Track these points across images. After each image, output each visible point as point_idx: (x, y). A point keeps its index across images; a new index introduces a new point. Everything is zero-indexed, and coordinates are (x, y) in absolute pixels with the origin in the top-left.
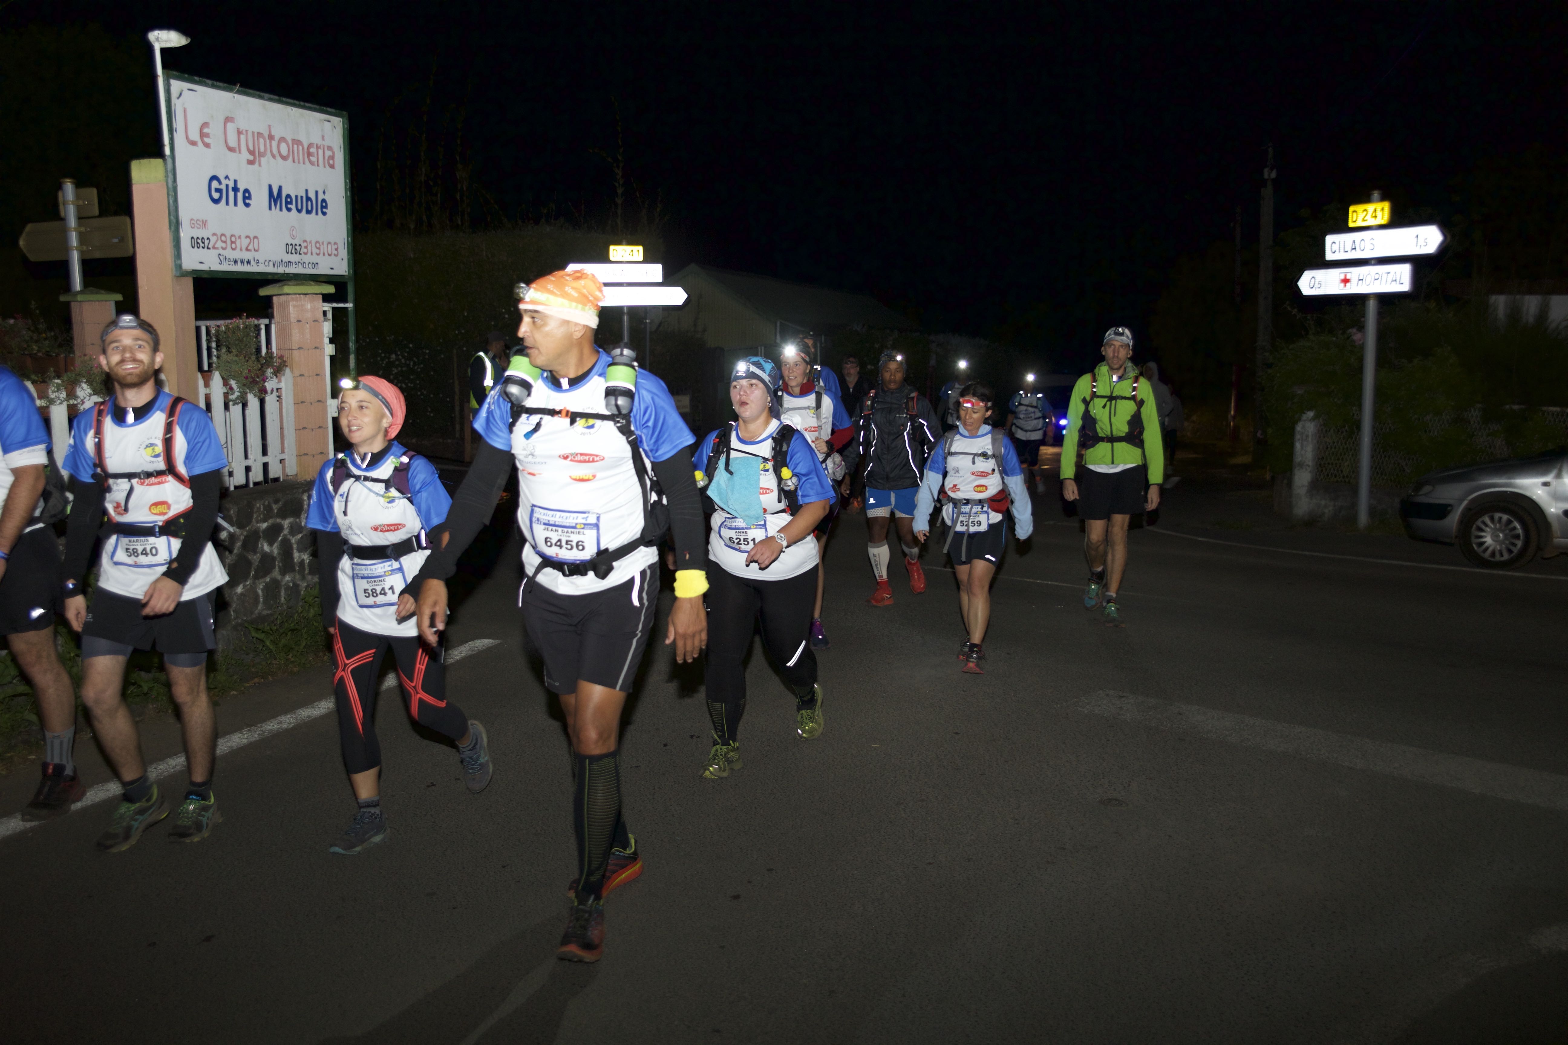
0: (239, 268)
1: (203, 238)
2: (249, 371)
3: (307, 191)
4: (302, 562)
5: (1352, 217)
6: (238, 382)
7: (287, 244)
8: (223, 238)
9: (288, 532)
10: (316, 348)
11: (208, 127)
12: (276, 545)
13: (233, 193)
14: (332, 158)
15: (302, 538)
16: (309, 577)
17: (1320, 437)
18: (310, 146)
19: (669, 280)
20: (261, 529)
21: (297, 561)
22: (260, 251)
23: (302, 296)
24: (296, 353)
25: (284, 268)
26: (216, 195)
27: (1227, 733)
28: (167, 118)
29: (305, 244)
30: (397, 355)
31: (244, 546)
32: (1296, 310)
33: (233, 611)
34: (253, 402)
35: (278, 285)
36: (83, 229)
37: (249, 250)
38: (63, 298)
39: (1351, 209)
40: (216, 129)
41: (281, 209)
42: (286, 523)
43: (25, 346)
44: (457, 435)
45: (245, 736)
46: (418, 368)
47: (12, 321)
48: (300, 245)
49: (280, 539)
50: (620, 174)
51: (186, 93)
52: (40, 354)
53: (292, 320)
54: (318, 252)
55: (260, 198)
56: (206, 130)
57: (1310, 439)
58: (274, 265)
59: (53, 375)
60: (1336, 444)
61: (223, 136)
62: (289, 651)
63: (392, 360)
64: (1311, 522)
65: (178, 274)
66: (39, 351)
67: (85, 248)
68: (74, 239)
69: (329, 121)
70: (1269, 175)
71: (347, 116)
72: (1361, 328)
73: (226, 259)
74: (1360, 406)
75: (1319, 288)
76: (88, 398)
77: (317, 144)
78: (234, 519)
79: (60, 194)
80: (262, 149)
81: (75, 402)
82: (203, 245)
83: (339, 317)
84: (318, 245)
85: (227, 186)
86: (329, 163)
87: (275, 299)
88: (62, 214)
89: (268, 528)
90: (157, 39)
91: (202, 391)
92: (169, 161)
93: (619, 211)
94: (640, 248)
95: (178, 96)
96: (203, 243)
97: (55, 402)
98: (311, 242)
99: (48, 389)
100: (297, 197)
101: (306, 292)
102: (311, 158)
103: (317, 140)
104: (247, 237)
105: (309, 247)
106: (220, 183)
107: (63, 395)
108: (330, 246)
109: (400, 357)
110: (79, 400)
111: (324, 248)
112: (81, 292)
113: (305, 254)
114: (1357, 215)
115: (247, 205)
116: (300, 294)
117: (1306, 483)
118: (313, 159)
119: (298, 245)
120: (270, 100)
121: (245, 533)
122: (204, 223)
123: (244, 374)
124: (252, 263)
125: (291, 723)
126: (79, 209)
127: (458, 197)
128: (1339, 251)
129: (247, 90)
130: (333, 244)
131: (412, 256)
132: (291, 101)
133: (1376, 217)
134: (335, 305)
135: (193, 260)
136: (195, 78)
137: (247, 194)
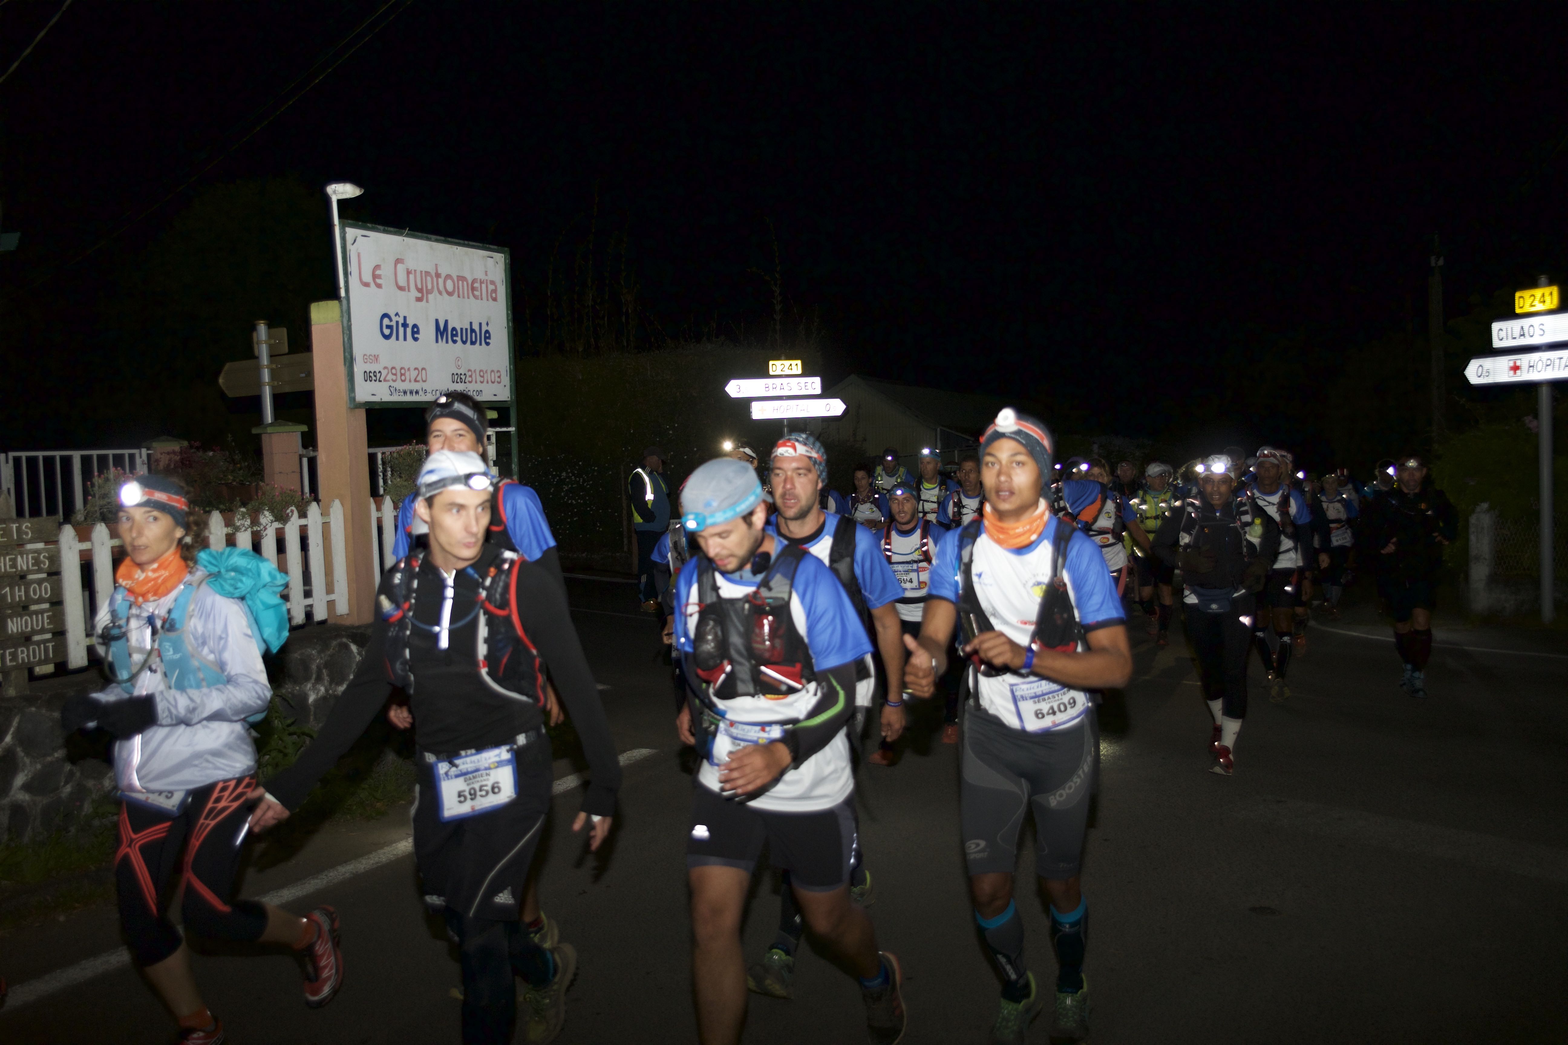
0: (409, 398)
1: (375, 372)
3: (471, 323)
5: (1519, 303)
7: (453, 374)
8: (394, 371)
11: (380, 269)
13: (403, 329)
14: (495, 291)
17: (1496, 529)
18: (474, 281)
19: (827, 392)
22: (428, 381)
26: (387, 332)
27: (1390, 840)
28: (343, 263)
29: (470, 373)
30: (568, 473)
32: (1464, 399)
36: (274, 366)
37: (418, 381)
38: (254, 431)
39: (1518, 295)
40: (386, 271)
41: (447, 342)
43: (222, 476)
44: (625, 549)
46: (587, 485)
47: (211, 454)
48: (465, 374)
50: (778, 292)
51: (360, 240)
52: (235, 483)
54: (482, 380)
55: (428, 332)
56: (378, 272)
57: (1485, 532)
59: (239, 504)
60: (1514, 536)
61: (394, 277)
63: (562, 477)
64: (1492, 616)
65: (352, 406)
66: (233, 480)
67: (276, 383)
68: (266, 376)
69: (492, 258)
70: (1436, 264)
71: (509, 252)
72: (1536, 415)
73: (396, 390)
75: (1487, 376)
76: (270, 524)
77: (480, 280)
79: (255, 335)
80: (430, 287)
81: (259, 529)
82: (375, 378)
83: (502, 440)
84: (482, 374)
85: (397, 322)
86: (491, 297)
88: (256, 353)
90: (334, 192)
91: (374, 515)
92: (344, 302)
93: (778, 327)
94: (799, 362)
95: (353, 242)
96: (375, 376)
97: (240, 529)
98: (475, 371)
99: (234, 517)
100: (462, 329)
102: (475, 292)
103: (480, 275)
104: (416, 369)
105: (474, 376)
106: (391, 320)
107: (248, 522)
108: (493, 374)
109: (571, 475)
110: (262, 527)
111: (487, 376)
112: (271, 425)
113: (470, 382)
114: (1524, 300)
115: (416, 339)
117: (1484, 577)
118: (477, 293)
119: (463, 374)
120: (437, 241)
122: (376, 358)
124: (421, 393)
126: (271, 347)
127: (624, 319)
128: (1507, 338)
129: (416, 233)
130: (496, 372)
131: (580, 378)
132: (457, 241)
133: (1544, 302)
134: (498, 429)
135: (366, 392)
136: (368, 225)
137: (416, 330)
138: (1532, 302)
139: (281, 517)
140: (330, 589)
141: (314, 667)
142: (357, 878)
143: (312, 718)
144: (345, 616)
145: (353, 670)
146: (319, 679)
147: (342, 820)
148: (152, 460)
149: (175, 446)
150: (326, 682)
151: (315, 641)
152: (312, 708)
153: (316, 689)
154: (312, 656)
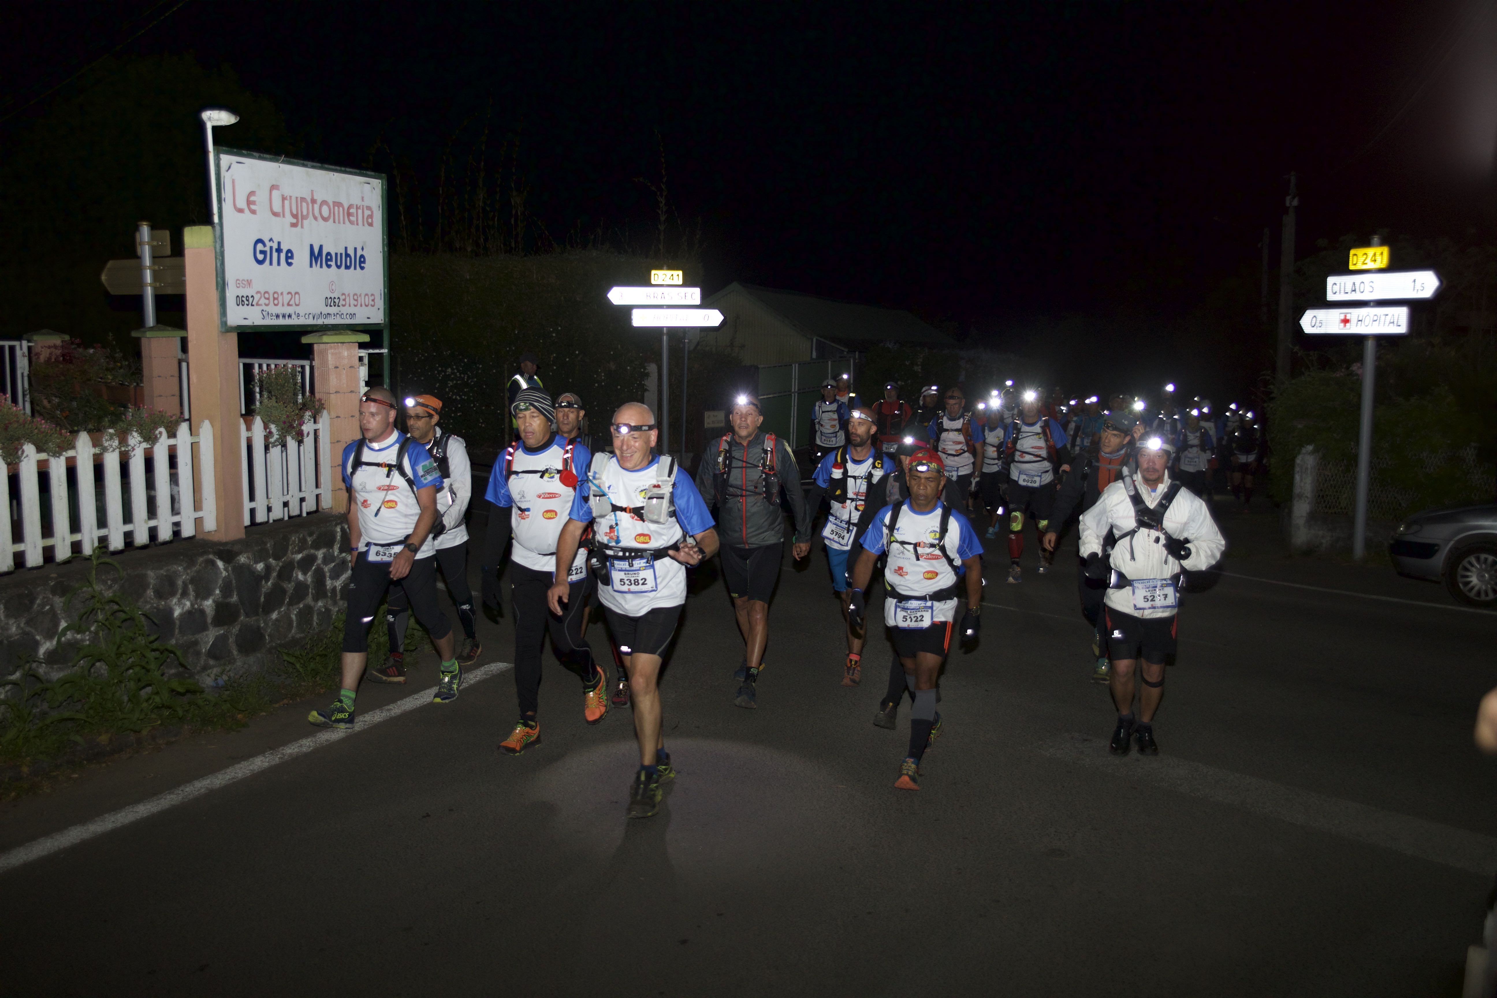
0: (281, 322)
1: (247, 296)
2: (288, 416)
3: (346, 248)
4: (334, 589)
5: (1353, 260)
6: (277, 426)
7: (327, 298)
8: (267, 296)
9: (322, 562)
10: (351, 392)
11: (255, 195)
12: (310, 573)
13: (276, 254)
14: (371, 216)
15: (334, 566)
16: (341, 603)
17: (1319, 469)
18: (350, 207)
19: (706, 303)
20: (296, 560)
21: (330, 587)
22: (301, 306)
23: (339, 344)
24: (332, 396)
25: (323, 320)
26: (260, 257)
27: (1179, 782)
28: (217, 189)
29: (344, 297)
31: (280, 576)
33: (268, 636)
34: (292, 443)
35: (318, 334)
36: (156, 268)
37: (291, 305)
38: (134, 334)
39: (1352, 252)
40: (261, 198)
41: (321, 266)
42: (320, 554)
43: (102, 374)
45: (267, 760)
48: (339, 298)
49: (314, 568)
50: (664, 202)
51: (235, 166)
52: (114, 383)
53: (330, 367)
54: (356, 304)
55: (302, 257)
56: (252, 198)
57: (1309, 472)
58: (314, 318)
59: (107, 424)
60: (1334, 477)
61: (268, 203)
62: (317, 674)
64: (1309, 552)
65: (223, 330)
66: (113, 380)
67: (158, 284)
68: (148, 276)
69: (369, 184)
70: (1290, 204)
71: (386, 178)
72: (1361, 363)
73: (268, 314)
74: (1357, 442)
75: (1320, 327)
76: (138, 445)
77: (357, 205)
78: (271, 552)
79: (138, 235)
80: (305, 213)
81: (127, 449)
82: (247, 303)
83: (374, 363)
84: (356, 297)
85: (271, 248)
86: (368, 222)
87: (315, 346)
88: (139, 253)
89: (302, 559)
90: (209, 119)
91: (244, 434)
92: (218, 228)
93: (662, 237)
94: (680, 273)
95: (227, 169)
96: (248, 300)
97: (108, 450)
98: (349, 295)
99: (102, 438)
100: (336, 254)
101: (342, 341)
102: (351, 218)
103: (356, 201)
104: (289, 293)
105: (347, 300)
106: (265, 245)
107: (116, 443)
108: (367, 297)
110: (130, 448)
111: (361, 300)
112: (152, 328)
113: (344, 306)
114: (1357, 258)
115: (290, 264)
116: (337, 343)
117: (1305, 514)
118: (353, 219)
119: (337, 298)
120: (313, 167)
121: (281, 564)
122: (249, 283)
123: (283, 419)
124: (293, 316)
125: (310, 747)
126: (153, 249)
127: (513, 222)
128: (1340, 293)
129: (292, 160)
130: (370, 295)
131: (468, 277)
132: (333, 167)
133: (1375, 260)
134: (371, 351)
135: (238, 316)
136: (244, 152)
137: (290, 254)
138: (1365, 260)
139: (150, 438)
140: (197, 505)
141: (180, 583)
142: (211, 793)
143: (177, 631)
144: (213, 533)
145: (219, 585)
146: (185, 594)
147: (203, 732)
148: (33, 352)
149: (56, 340)
150: (191, 596)
151: (182, 557)
152: (177, 622)
153: (182, 603)
154: (178, 573)
